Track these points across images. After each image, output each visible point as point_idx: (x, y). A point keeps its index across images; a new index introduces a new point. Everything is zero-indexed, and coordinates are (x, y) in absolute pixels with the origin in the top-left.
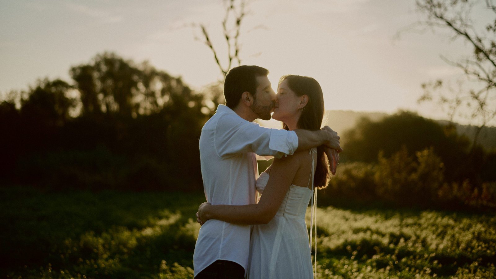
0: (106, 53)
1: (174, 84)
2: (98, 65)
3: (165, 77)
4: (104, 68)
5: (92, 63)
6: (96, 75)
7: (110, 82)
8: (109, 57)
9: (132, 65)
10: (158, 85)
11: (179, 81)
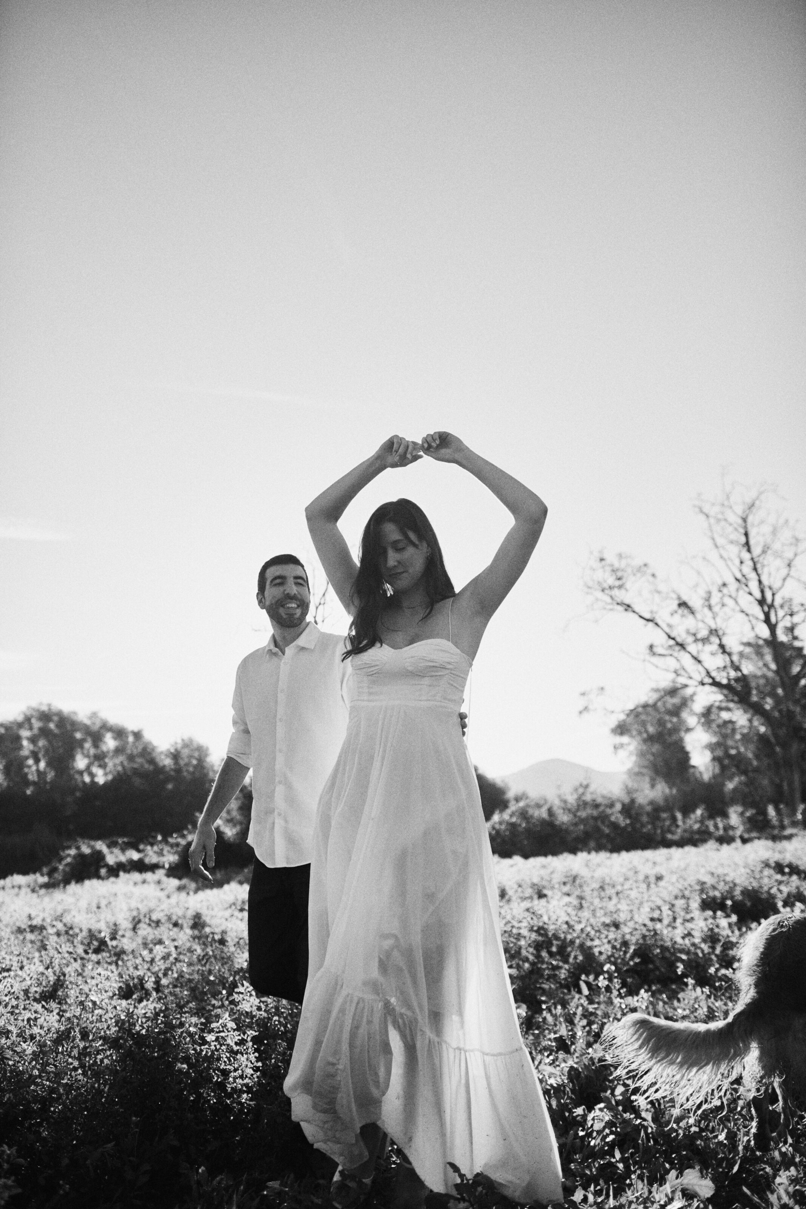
0: (41, 704)
1: (131, 739)
2: (28, 719)
3: (120, 733)
4: (37, 724)
5: (20, 718)
6: (25, 733)
7: (41, 743)
8: (44, 708)
9: (75, 718)
10: (110, 743)
11: (138, 735)
